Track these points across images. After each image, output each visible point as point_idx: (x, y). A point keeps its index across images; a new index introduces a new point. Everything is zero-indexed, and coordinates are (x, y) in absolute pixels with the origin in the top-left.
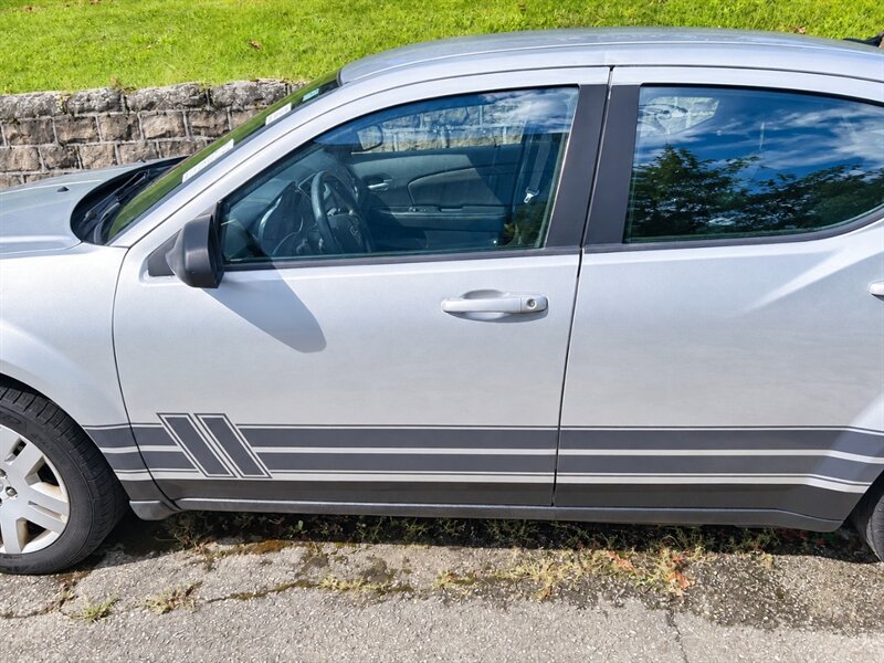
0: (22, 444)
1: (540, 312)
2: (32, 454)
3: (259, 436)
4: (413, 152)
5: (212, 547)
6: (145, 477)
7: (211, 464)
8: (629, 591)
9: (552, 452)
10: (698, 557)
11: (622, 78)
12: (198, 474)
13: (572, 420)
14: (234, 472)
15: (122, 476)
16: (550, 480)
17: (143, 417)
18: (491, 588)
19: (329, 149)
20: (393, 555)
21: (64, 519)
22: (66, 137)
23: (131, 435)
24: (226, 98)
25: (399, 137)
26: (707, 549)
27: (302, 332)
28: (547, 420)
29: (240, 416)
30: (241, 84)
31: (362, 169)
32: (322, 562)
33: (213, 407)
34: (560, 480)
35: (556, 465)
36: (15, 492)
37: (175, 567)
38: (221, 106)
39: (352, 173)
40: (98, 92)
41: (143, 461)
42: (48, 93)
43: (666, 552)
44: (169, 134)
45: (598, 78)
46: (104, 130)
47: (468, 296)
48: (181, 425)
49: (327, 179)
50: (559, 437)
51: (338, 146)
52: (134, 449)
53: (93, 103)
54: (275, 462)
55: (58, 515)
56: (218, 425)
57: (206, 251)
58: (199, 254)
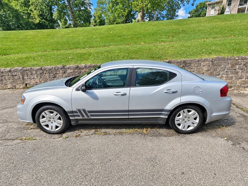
0: (57, 114)
1: (126, 94)
2: (59, 115)
3: (90, 112)
4: (111, 75)
5: (82, 130)
6: (74, 118)
7: (83, 116)
8: (139, 133)
9: (128, 113)
10: (149, 129)
11: (134, 67)
12: (81, 118)
13: (131, 109)
14: (86, 117)
15: (71, 118)
16: (128, 117)
17: (74, 109)
18: (121, 133)
19: (99, 75)
20: (108, 130)
21: (62, 125)
22: (55, 73)
23: (72, 112)
24: (81, 67)
25: (109, 73)
26: (150, 128)
27: (96, 98)
28: (127, 109)
29: (87, 109)
30: (83, 65)
31: (103, 78)
32: (98, 131)
33: (83, 108)
34: (129, 117)
35: (128, 115)
36: (55, 121)
37: (77, 132)
38: (80, 68)
39: (101, 79)
40: (60, 66)
41: (74, 116)
42: (52, 66)
43: (145, 129)
44: (72, 73)
45: (132, 67)
46: (61, 72)
47: (116, 93)
48: (79, 110)
49: (99, 79)
50: (129, 111)
51: (100, 75)
52: (73, 114)
53: (60, 68)
54: (92, 116)
55: (61, 124)
56: (84, 110)
57: (85, 87)
58: (84, 88)
